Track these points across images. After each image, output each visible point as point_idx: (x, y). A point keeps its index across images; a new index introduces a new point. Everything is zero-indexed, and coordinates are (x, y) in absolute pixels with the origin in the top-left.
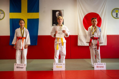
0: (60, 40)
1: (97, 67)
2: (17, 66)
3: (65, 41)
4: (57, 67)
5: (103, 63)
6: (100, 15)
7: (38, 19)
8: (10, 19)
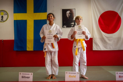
0: (80, 44)
2: (22, 75)
3: (85, 45)
4: (70, 76)
6: (119, 13)
8: (14, 21)
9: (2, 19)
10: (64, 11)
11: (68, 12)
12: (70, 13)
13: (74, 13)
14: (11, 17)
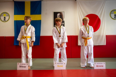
1: (97, 66)
2: (20, 65)
4: (58, 66)
5: (103, 63)
6: (99, 16)
7: (41, 21)
8: (15, 21)
9: (5, 20)
10: (55, 14)
11: (58, 14)
12: (60, 15)
13: (63, 15)
14: (12, 18)
